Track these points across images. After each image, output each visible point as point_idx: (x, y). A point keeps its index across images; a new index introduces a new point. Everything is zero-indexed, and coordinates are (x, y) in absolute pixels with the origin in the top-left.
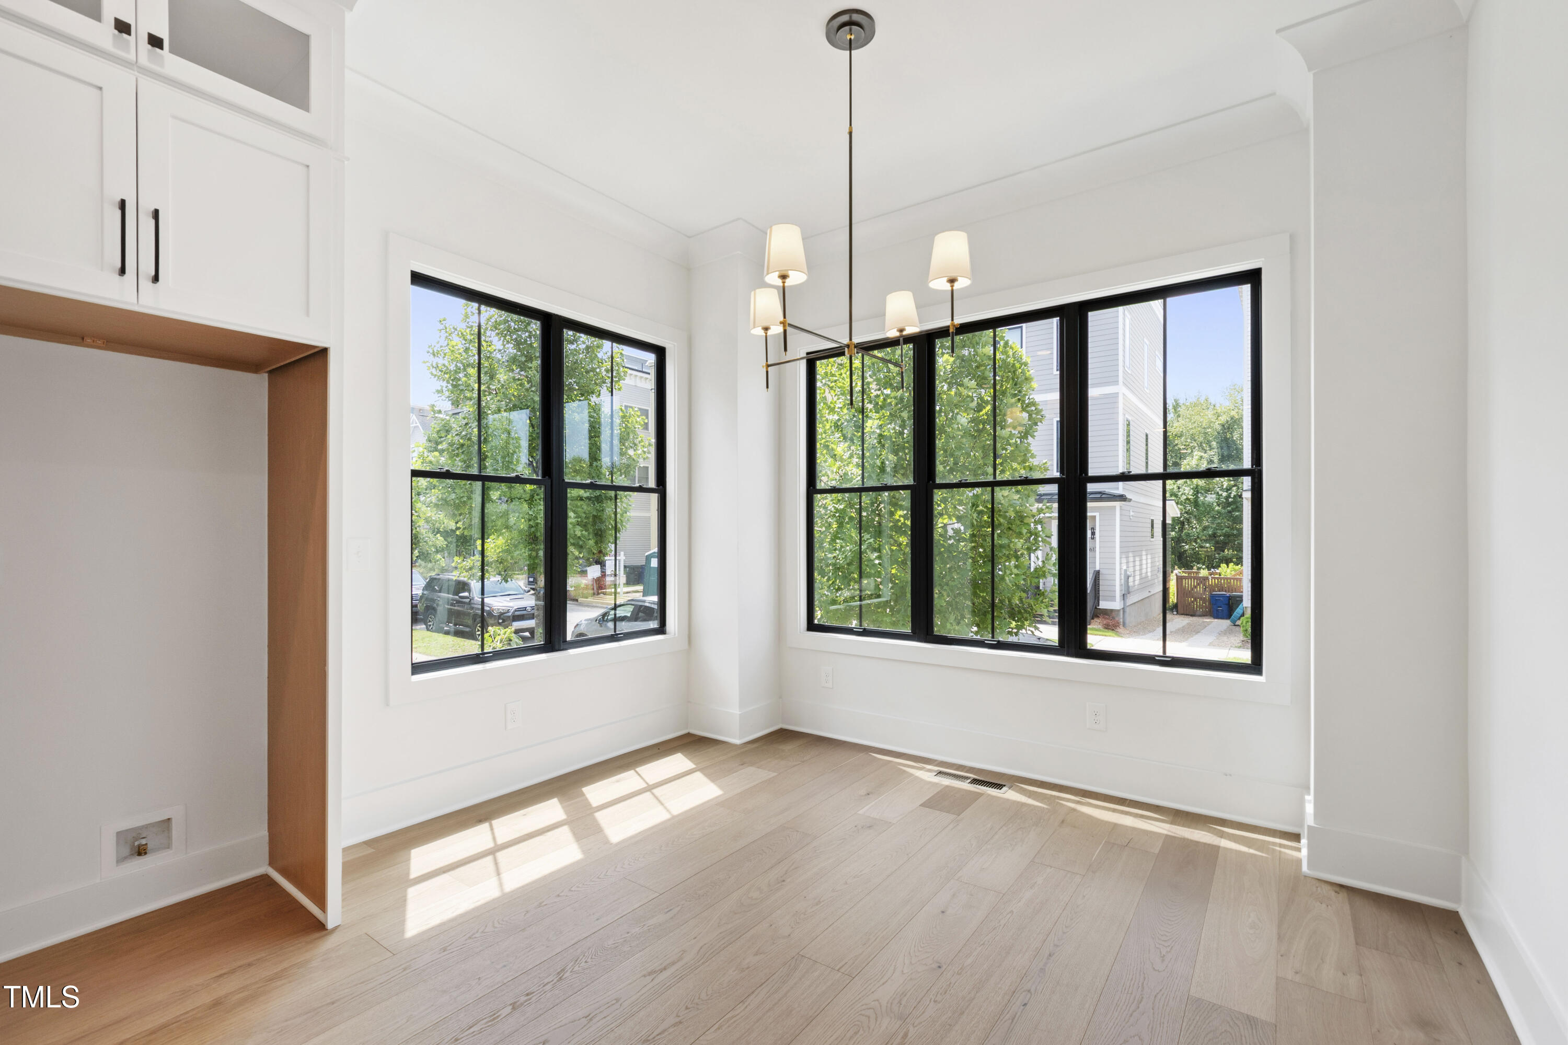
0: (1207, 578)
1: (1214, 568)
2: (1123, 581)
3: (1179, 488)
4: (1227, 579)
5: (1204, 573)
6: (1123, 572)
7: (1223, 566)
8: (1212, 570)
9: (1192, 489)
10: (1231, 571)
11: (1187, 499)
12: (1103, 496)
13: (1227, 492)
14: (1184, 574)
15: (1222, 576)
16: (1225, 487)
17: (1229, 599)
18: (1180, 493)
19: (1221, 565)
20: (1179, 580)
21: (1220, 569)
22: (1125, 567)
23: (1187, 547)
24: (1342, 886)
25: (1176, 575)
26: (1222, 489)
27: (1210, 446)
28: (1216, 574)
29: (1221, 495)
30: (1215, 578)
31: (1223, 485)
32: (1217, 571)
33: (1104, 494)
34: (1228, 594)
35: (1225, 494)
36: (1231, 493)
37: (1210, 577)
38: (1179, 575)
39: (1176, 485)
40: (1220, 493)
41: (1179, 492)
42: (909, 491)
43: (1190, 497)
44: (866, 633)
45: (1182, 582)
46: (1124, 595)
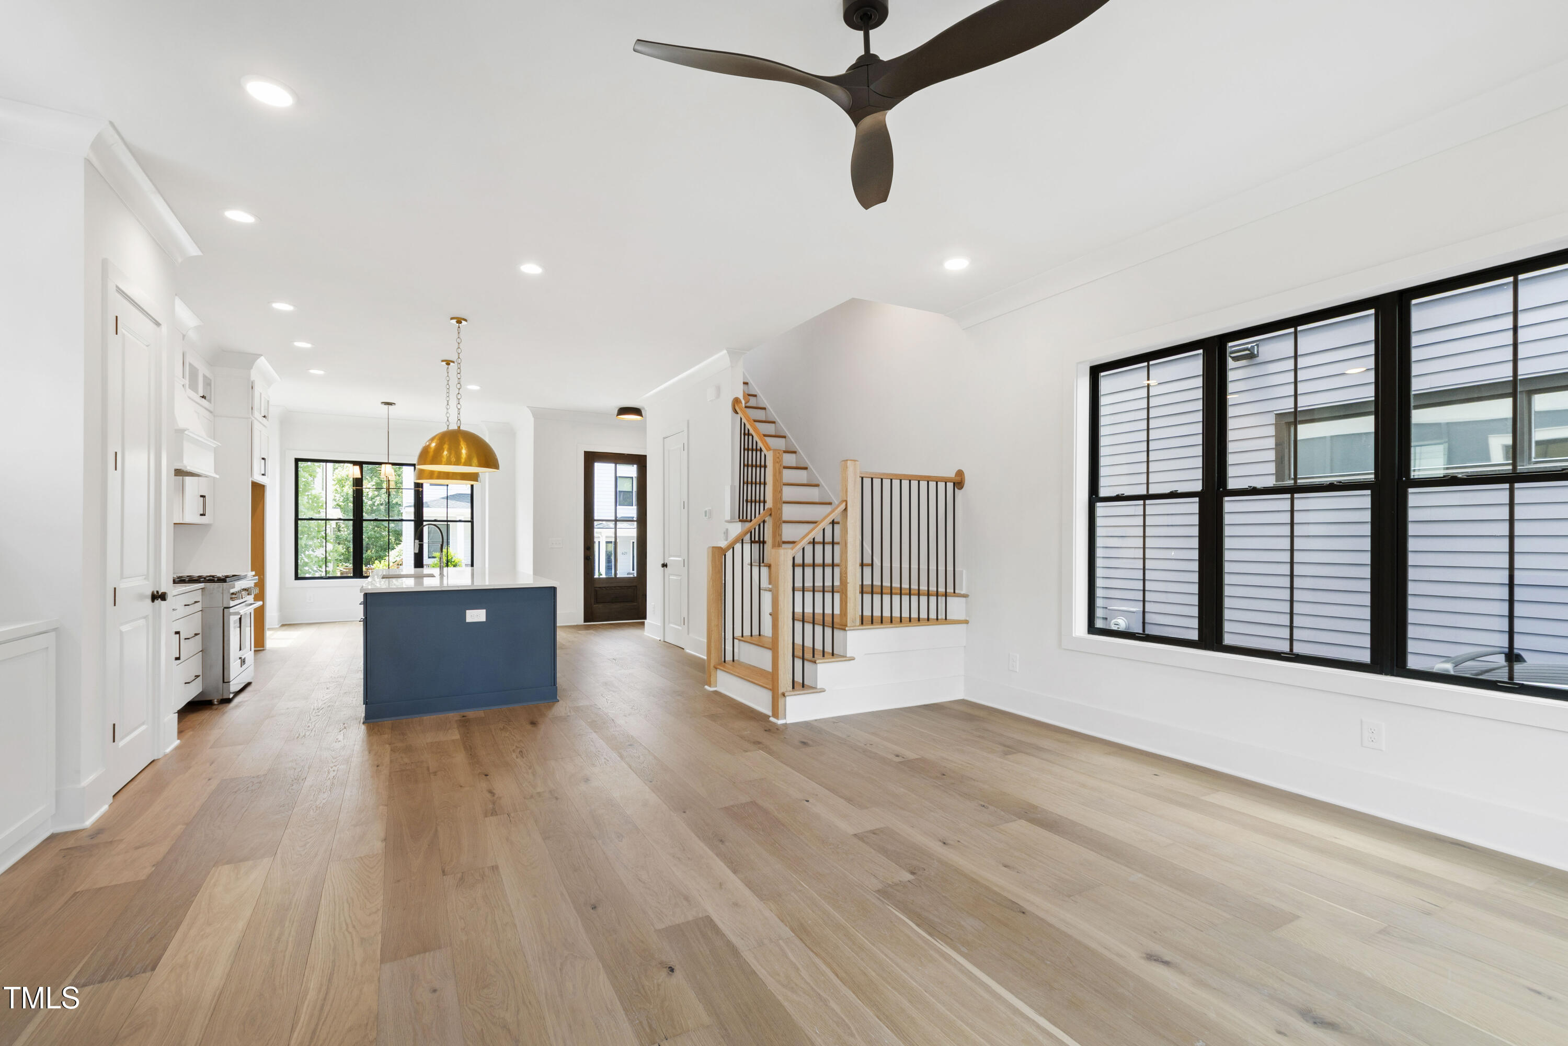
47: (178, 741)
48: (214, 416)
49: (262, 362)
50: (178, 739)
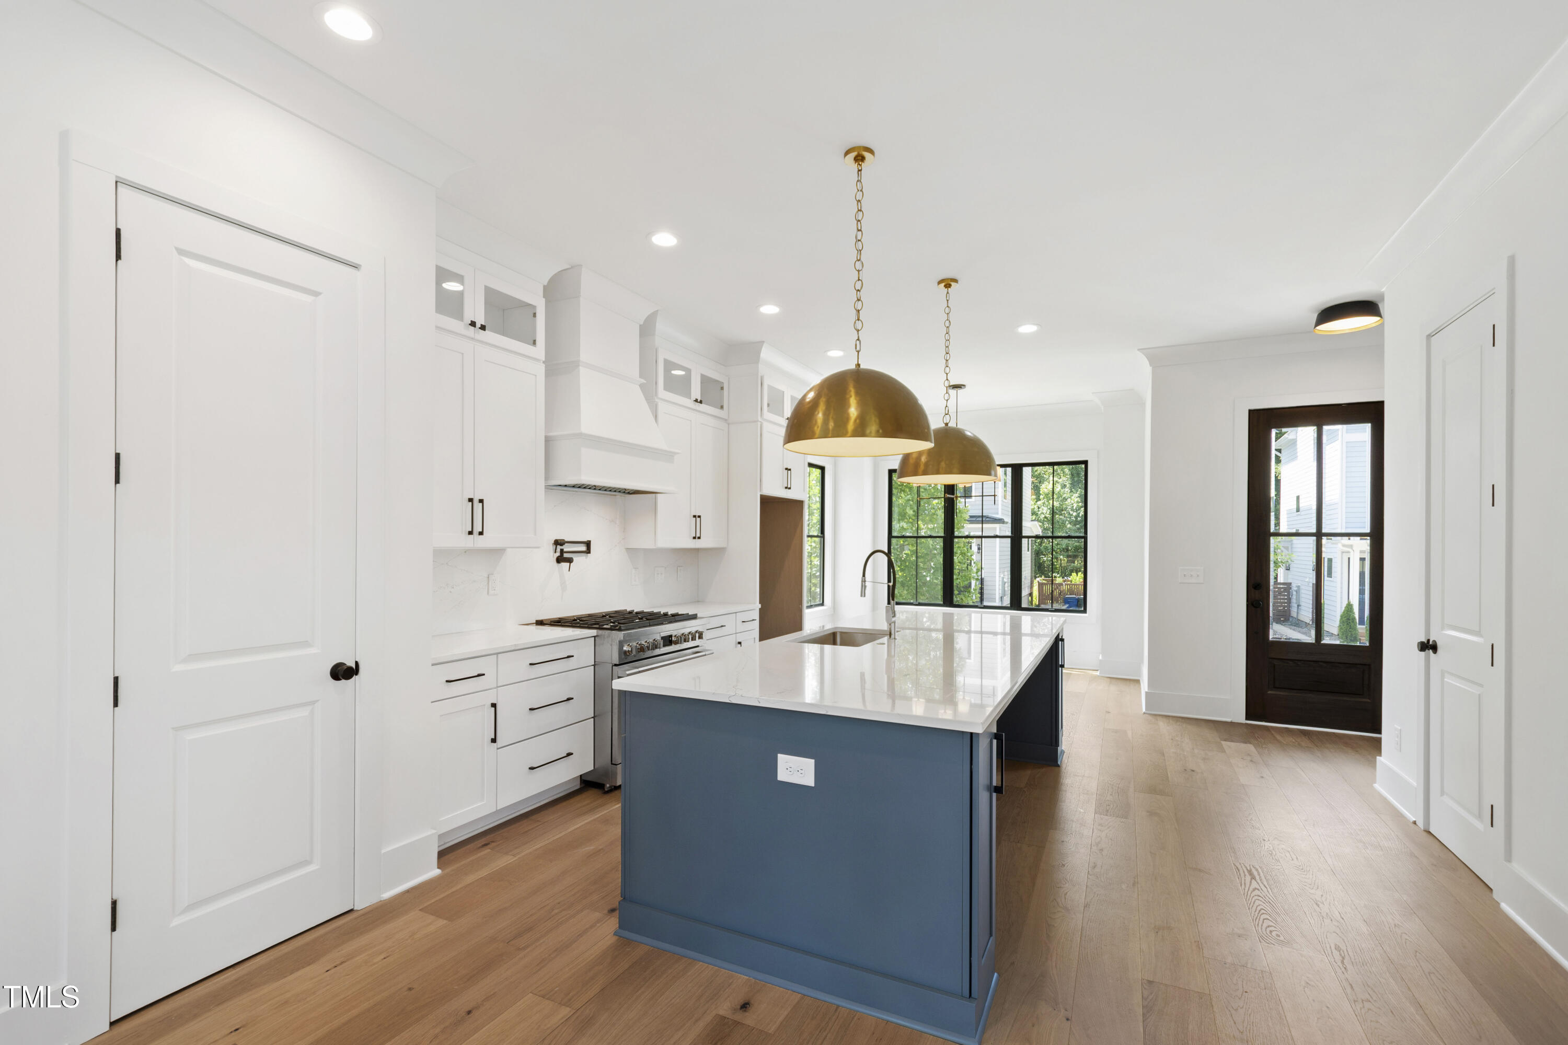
0: (1062, 584)
1: (1067, 576)
2: (1001, 588)
3: (1039, 508)
4: (1077, 585)
5: (1059, 580)
6: (1001, 580)
7: (1074, 574)
8: (1066, 578)
9: (1049, 509)
10: (1080, 579)
11: (1045, 517)
12: (987, 519)
13: (1076, 512)
14: (1044, 582)
15: (1073, 583)
16: (1074, 508)
17: (1078, 601)
18: (1039, 513)
19: (1073, 574)
20: (1041, 586)
21: (1071, 577)
22: (1002, 576)
23: (1045, 559)
24: (1110, 678)
25: (1038, 582)
26: (1072, 510)
27: (1064, 473)
28: (1068, 581)
29: (1072, 515)
30: (1068, 584)
31: (1073, 507)
32: (1069, 579)
33: (988, 517)
34: (1077, 597)
35: (1075, 514)
36: (1079, 513)
37: (1064, 583)
38: (1040, 582)
39: (1036, 505)
40: (1071, 512)
41: (1039, 511)
42: (942, 539)
43: (1047, 516)
44: (920, 604)
45: (1043, 587)
46: (1001, 597)
47: (438, 872)
48: (728, 424)
49: (766, 354)
50: (438, 868)
